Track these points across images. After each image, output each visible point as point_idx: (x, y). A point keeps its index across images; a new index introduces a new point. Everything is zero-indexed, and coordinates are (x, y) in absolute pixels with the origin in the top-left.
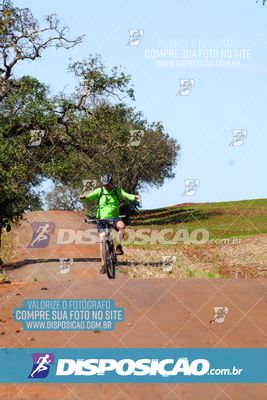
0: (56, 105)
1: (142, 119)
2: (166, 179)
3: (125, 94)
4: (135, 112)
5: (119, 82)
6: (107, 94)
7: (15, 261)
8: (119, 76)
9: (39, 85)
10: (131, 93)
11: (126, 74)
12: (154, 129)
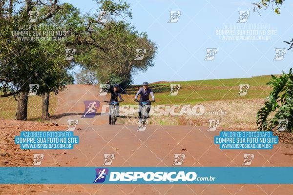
0: (85, 20)
1: (135, 30)
2: (149, 67)
3: (127, 15)
4: (131, 26)
5: (123, 8)
6: (115, 14)
7: (57, 114)
8: (123, 4)
9: (73, 9)
10: (130, 14)
11: (127, 3)
12: (142, 36)
